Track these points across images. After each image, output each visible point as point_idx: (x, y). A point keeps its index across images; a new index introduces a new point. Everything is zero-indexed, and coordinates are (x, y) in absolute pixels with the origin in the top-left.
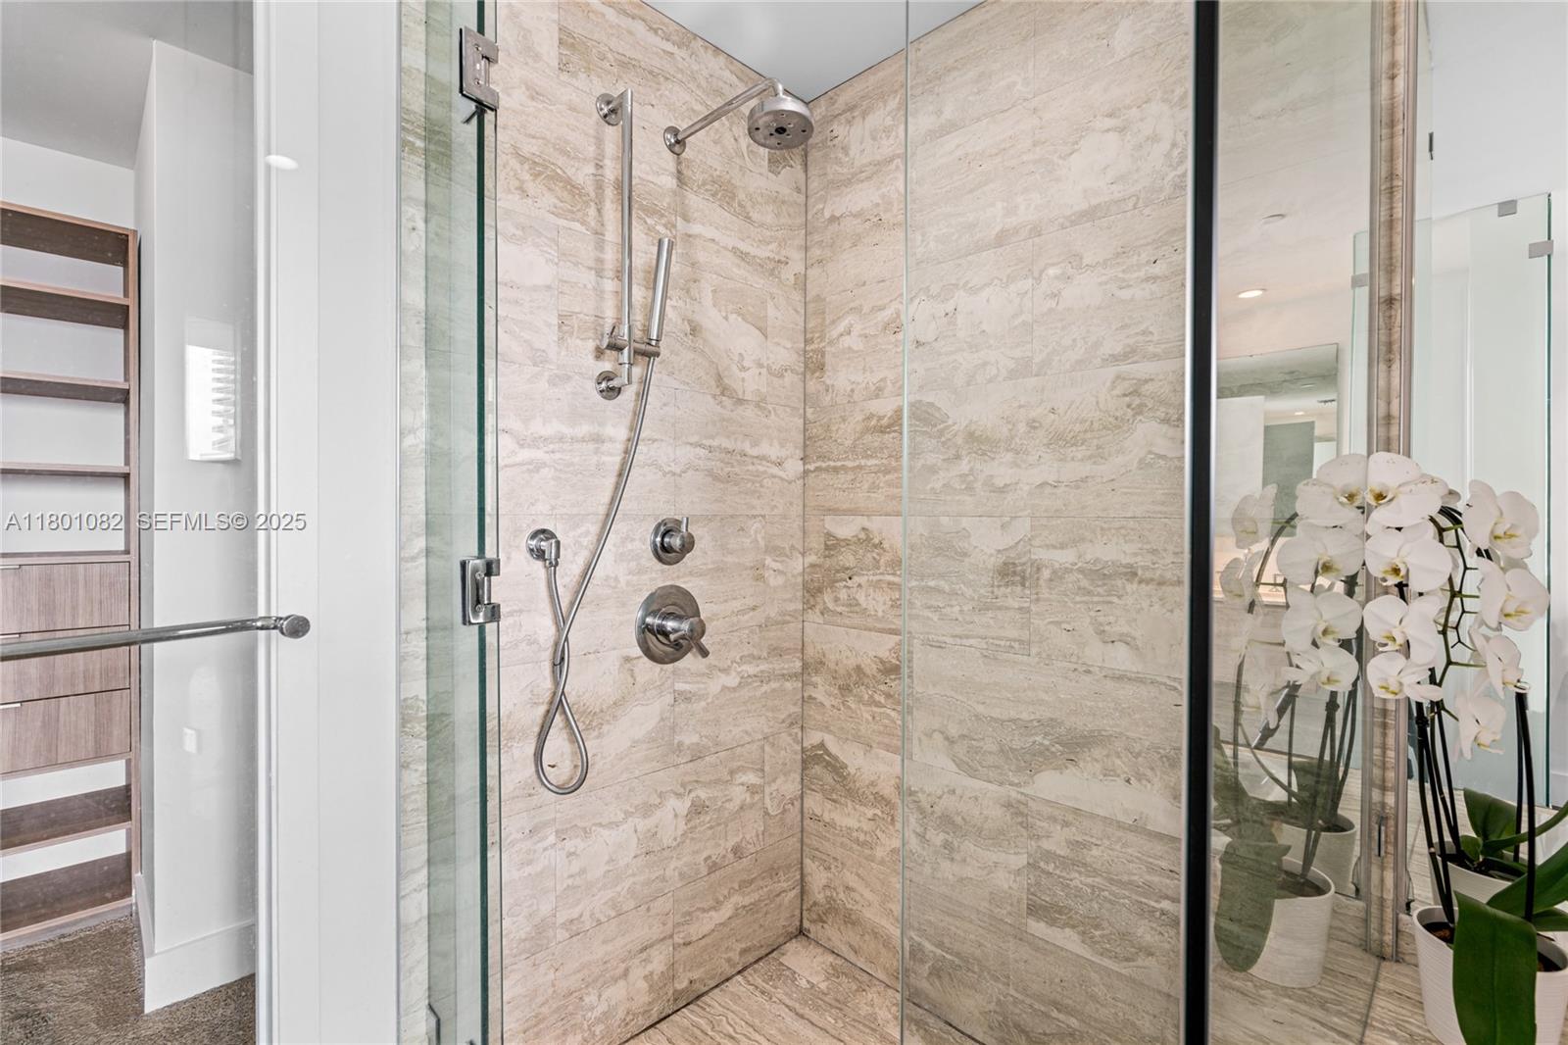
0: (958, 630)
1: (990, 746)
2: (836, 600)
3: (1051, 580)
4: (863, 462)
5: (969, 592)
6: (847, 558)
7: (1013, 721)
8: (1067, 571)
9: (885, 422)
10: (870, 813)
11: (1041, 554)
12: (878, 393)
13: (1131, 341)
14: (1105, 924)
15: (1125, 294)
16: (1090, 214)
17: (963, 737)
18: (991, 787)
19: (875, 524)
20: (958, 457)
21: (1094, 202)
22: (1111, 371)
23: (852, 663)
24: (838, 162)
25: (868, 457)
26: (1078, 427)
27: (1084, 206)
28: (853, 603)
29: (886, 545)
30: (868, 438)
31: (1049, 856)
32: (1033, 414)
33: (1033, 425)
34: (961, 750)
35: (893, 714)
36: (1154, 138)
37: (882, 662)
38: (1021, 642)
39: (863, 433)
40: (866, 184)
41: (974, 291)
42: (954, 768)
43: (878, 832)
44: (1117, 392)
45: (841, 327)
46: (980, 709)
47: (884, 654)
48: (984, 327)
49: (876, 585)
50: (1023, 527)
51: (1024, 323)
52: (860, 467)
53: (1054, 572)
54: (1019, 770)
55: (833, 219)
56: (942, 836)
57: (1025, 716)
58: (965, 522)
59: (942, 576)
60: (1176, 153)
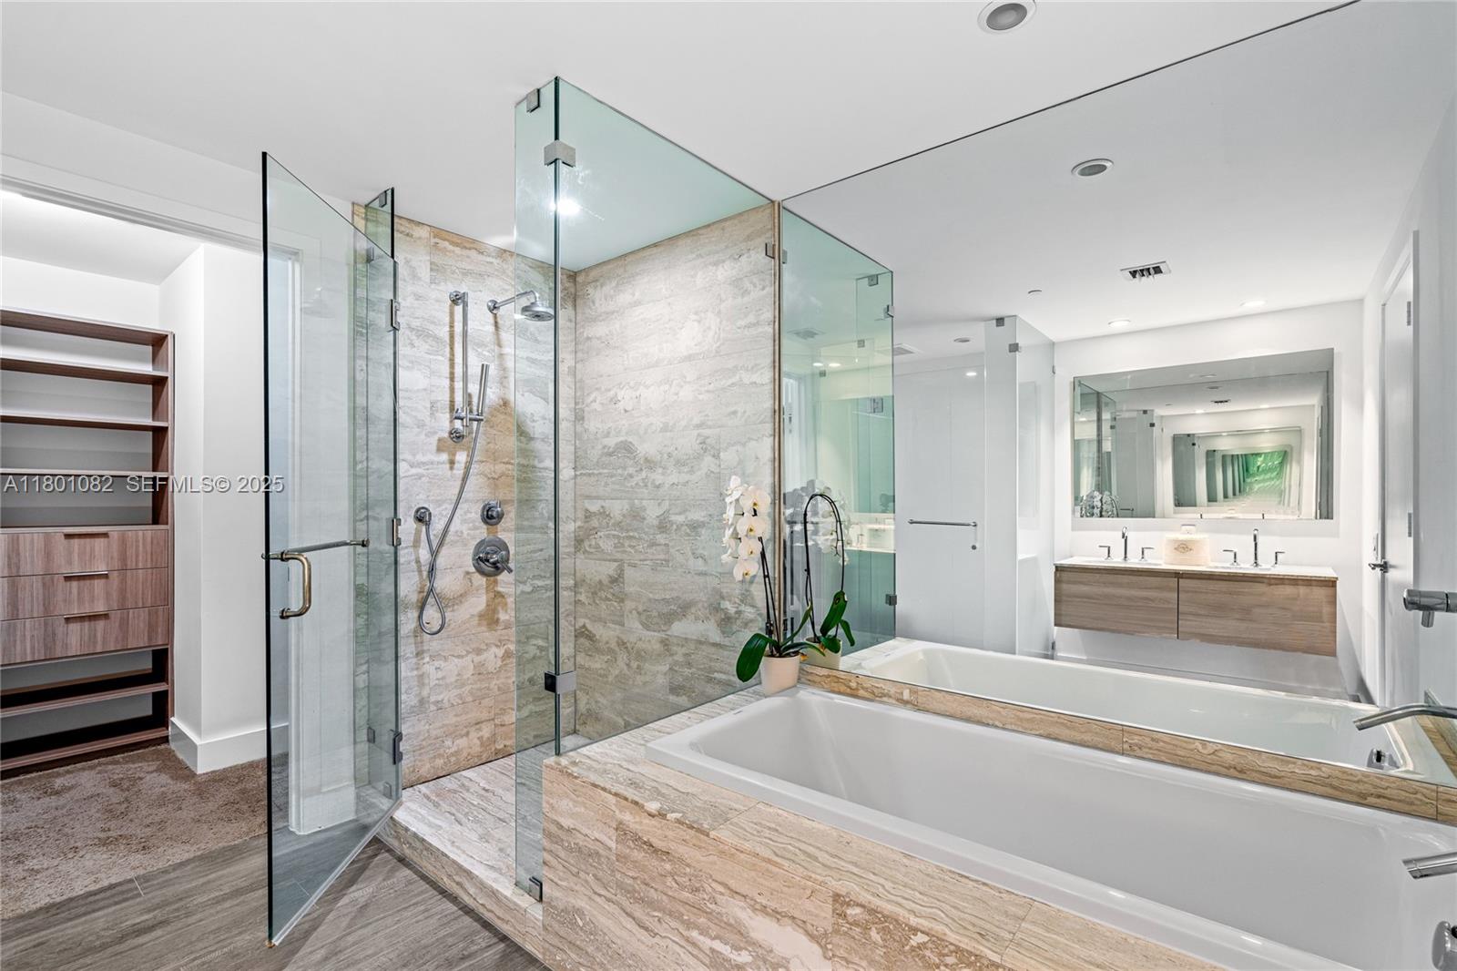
0: (642, 557)
1: (655, 613)
2: (590, 545)
3: (676, 530)
4: (601, 471)
5: (646, 538)
6: (595, 523)
7: (663, 599)
8: (682, 525)
9: (611, 450)
10: (606, 658)
11: (673, 518)
12: (608, 435)
13: (702, 418)
14: (696, 690)
15: (701, 397)
16: (689, 358)
17: (644, 611)
18: (656, 634)
19: (607, 504)
20: (641, 470)
21: (691, 352)
22: (696, 432)
23: (597, 579)
24: (590, 308)
25: (603, 468)
26: (685, 457)
27: (685, 354)
28: (598, 546)
29: (612, 515)
30: (604, 459)
31: (676, 663)
32: (670, 450)
33: (670, 455)
34: (643, 618)
35: (615, 604)
36: (709, 328)
37: (611, 577)
38: (665, 560)
39: (601, 456)
40: (603, 323)
41: (647, 387)
42: (640, 627)
43: (610, 668)
44: (698, 442)
45: (593, 396)
46: (651, 595)
47: (611, 572)
48: (651, 405)
49: (608, 536)
50: (666, 505)
51: (666, 406)
52: (600, 474)
53: (677, 526)
54: (665, 624)
55: (588, 338)
56: (637, 663)
57: (668, 597)
58: (644, 502)
59: (636, 530)
60: (716, 336)
